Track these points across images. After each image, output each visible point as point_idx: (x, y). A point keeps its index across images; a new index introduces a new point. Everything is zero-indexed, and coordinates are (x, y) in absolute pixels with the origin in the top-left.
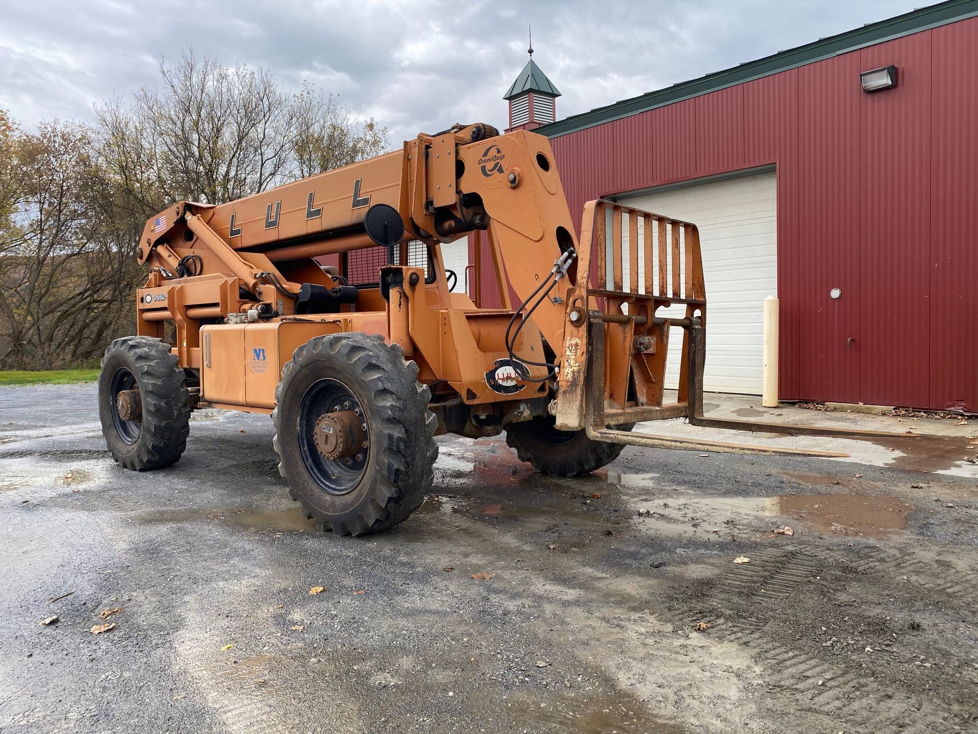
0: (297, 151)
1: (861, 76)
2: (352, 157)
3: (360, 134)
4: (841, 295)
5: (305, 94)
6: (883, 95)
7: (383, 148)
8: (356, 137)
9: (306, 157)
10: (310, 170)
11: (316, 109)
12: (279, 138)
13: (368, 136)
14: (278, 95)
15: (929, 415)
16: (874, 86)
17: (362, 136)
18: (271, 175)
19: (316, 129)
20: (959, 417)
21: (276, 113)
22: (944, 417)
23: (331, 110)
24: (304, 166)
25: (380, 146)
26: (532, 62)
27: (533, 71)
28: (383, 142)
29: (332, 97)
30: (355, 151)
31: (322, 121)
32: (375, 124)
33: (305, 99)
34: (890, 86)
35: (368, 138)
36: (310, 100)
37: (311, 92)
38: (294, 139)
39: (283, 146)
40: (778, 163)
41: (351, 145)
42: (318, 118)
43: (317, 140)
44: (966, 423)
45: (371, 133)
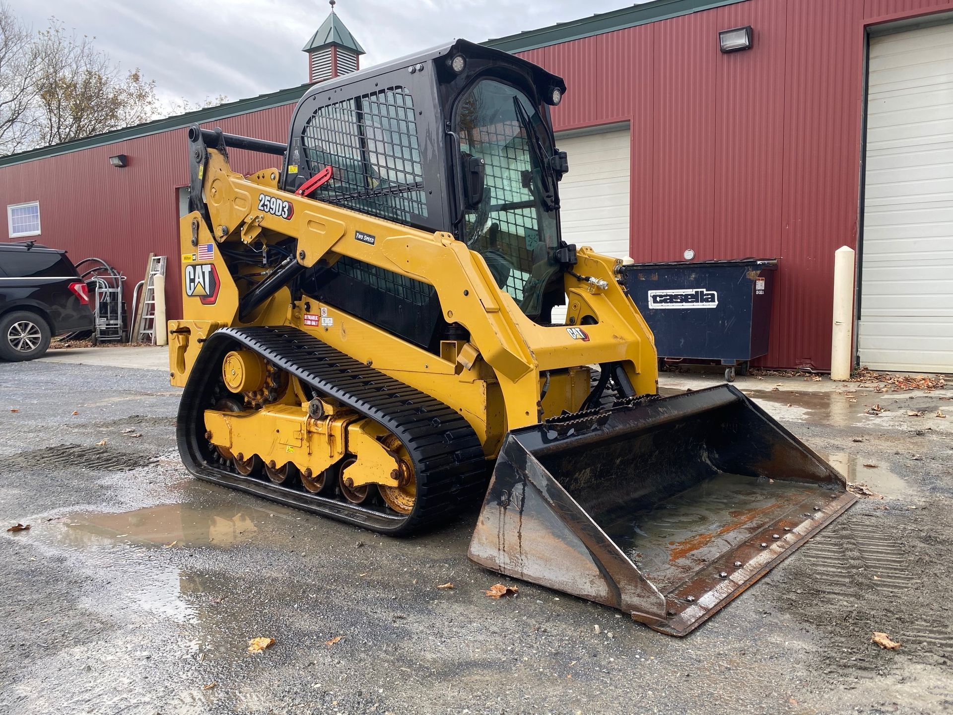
0: (43, 97)
1: (720, 34)
2: (112, 110)
3: (122, 85)
4: (695, 255)
5: (52, 32)
6: (738, 55)
7: (150, 103)
8: (117, 87)
9: (54, 105)
10: (59, 121)
11: (66, 51)
12: (19, 80)
13: (132, 88)
14: (16, 29)
15: (780, 373)
16: (732, 45)
17: (125, 88)
18: (9, 121)
19: (66, 73)
20: (807, 375)
21: (15, 49)
22: (794, 375)
23: (85, 54)
24: (52, 115)
25: (147, 101)
26: (334, 14)
27: (336, 24)
28: (150, 97)
29: (87, 39)
30: (115, 103)
31: (74, 66)
32: (141, 76)
33: (52, 38)
34: (747, 46)
35: (132, 90)
36: (59, 39)
37: (60, 30)
38: (39, 83)
39: (24, 89)
40: (632, 121)
41: (111, 96)
42: (69, 61)
43: (68, 87)
44: (820, 379)
45: (136, 85)
